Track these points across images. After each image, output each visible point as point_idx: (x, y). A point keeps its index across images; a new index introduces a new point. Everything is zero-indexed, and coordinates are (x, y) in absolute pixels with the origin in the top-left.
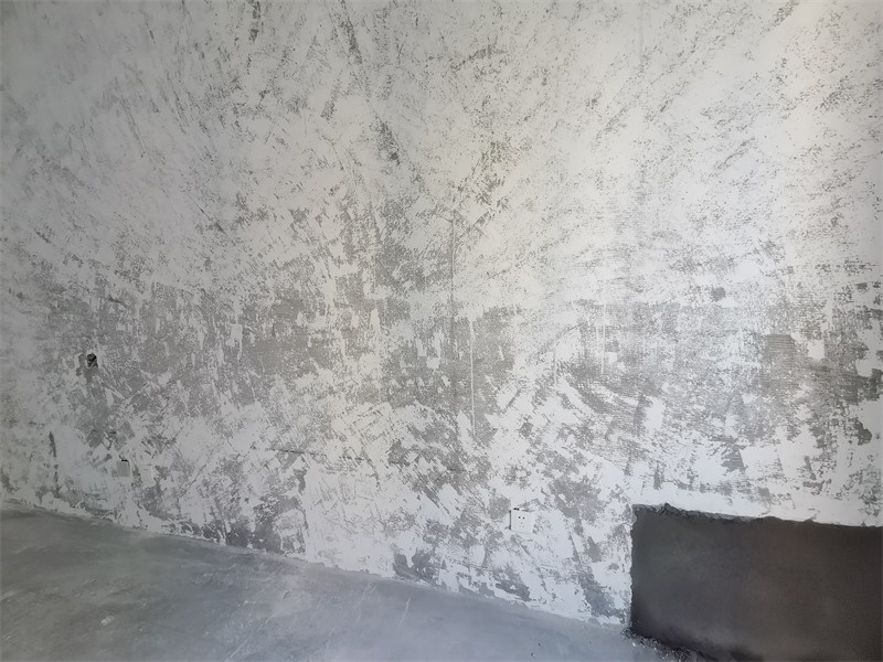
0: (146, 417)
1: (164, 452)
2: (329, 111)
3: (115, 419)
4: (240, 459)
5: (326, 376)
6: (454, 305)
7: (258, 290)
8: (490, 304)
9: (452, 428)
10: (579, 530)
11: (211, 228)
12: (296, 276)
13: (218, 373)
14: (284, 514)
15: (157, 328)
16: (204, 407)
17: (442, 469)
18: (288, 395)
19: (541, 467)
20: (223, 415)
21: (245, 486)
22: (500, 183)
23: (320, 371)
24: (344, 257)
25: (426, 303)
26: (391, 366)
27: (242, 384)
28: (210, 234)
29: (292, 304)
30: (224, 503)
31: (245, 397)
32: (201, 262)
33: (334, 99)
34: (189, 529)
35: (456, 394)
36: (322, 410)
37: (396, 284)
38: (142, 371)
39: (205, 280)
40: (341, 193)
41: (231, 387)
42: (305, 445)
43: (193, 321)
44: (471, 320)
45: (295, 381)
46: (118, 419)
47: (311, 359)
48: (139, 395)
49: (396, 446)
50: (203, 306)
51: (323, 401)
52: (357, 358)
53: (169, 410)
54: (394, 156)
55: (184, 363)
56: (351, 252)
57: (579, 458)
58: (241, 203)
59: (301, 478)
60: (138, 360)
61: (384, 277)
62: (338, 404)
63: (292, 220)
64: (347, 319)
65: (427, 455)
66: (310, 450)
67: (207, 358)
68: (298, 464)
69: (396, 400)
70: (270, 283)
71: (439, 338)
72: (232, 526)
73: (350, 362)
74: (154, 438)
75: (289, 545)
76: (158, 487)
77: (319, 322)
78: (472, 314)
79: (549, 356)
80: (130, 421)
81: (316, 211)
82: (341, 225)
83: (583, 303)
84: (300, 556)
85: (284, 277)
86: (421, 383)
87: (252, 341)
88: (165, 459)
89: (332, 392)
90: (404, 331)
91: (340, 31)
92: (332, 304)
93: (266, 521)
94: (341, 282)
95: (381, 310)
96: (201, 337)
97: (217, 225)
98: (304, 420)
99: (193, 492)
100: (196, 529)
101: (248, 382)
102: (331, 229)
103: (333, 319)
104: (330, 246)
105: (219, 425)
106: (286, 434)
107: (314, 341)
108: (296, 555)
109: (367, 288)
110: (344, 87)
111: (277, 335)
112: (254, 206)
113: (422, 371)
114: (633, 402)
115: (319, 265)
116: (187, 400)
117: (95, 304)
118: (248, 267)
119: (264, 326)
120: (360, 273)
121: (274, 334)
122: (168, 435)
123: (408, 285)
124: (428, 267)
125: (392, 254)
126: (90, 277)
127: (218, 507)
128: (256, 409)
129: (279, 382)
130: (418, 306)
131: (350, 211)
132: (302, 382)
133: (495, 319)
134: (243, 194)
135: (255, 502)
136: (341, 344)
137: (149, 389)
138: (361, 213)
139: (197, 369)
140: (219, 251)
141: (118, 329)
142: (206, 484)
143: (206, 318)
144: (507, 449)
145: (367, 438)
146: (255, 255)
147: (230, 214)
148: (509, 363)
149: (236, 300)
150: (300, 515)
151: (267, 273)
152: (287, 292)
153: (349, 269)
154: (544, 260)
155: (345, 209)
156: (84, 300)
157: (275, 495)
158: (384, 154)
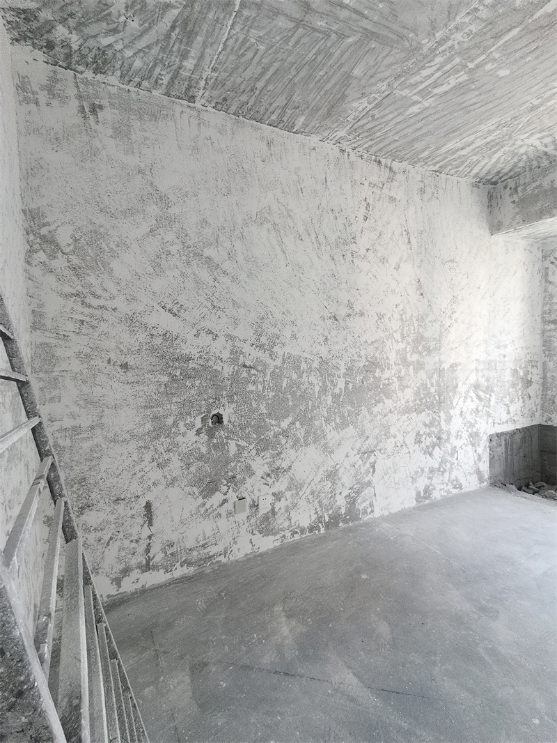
0: (268, 455)
1: (280, 480)
2: (397, 268)
3: (236, 465)
4: (338, 466)
5: (389, 403)
6: (440, 362)
7: (356, 356)
8: (452, 361)
9: (438, 419)
10: (476, 451)
11: (330, 318)
12: (377, 349)
13: (327, 411)
14: (363, 493)
15: (284, 385)
16: (315, 437)
17: (435, 440)
18: (368, 418)
19: (466, 428)
20: (329, 439)
21: (340, 484)
22: (455, 312)
23: (386, 401)
24: (400, 340)
25: (430, 361)
26: (417, 393)
27: (342, 416)
28: (329, 322)
29: (373, 365)
30: (325, 502)
31: (343, 425)
32: (322, 339)
33: (400, 262)
34: (297, 533)
35: (440, 403)
36: (386, 423)
37: (420, 353)
38: (267, 420)
39: (323, 351)
40: (401, 307)
41: (335, 420)
42: (376, 446)
43: (312, 379)
44: (446, 369)
45: (373, 409)
46: (239, 464)
47: (382, 395)
48: (262, 440)
49: (418, 434)
50: (320, 368)
51: (386, 418)
52: (403, 392)
53: (288, 446)
54: (422, 294)
55: (303, 408)
56: (403, 338)
57: (476, 421)
58: (350, 306)
59: (373, 467)
60: (265, 411)
61: (415, 350)
62: (393, 418)
63: (377, 318)
64: (400, 371)
65: (429, 435)
66: (379, 448)
67: (320, 403)
68: (372, 459)
69: (418, 411)
70: (363, 353)
71: (435, 377)
72: (329, 516)
73: (400, 394)
74: (273, 471)
75: (365, 512)
76: (273, 509)
77: (387, 374)
78: (446, 366)
79: (467, 382)
80: (251, 463)
81: (389, 315)
82: (399, 323)
83: (476, 360)
84: (371, 516)
85: (371, 349)
86: (428, 400)
87: (350, 388)
88: (281, 486)
89: (391, 412)
90: (422, 375)
91: (404, 233)
92: (393, 364)
93: (352, 502)
94: (398, 352)
95: (414, 366)
96: (317, 389)
97: (334, 317)
98: (377, 431)
99: (302, 503)
100: (302, 531)
101: (346, 414)
102: (395, 325)
103: (393, 371)
104: (394, 334)
105: (326, 446)
106: (367, 442)
107: (384, 384)
108: (369, 516)
109: (409, 355)
110: (404, 259)
111: (365, 383)
112: (357, 308)
113: (429, 394)
114: (488, 396)
115: (388, 343)
116: (303, 434)
117: (227, 370)
118: (351, 343)
119: (358, 378)
120: (406, 347)
121: (363, 383)
122: (285, 465)
123: (424, 353)
124: (432, 345)
125: (420, 338)
126: (225, 348)
127: (321, 506)
128: (350, 431)
129: (364, 410)
130: (428, 363)
131: (404, 317)
132: (375, 409)
133: (453, 367)
134: (352, 301)
135: (346, 492)
136: (396, 385)
137: (272, 433)
138: (408, 318)
139: (312, 411)
140: (334, 333)
141: (247, 389)
142: (312, 493)
143: (321, 376)
144: (457, 424)
145: (406, 433)
146: (356, 336)
147: (343, 311)
148: (456, 386)
149: (342, 363)
150: (372, 489)
151: (362, 347)
152: (372, 358)
153: (402, 346)
154: (467, 343)
155: (402, 315)
156: (215, 367)
157: (358, 483)
158: (418, 292)
